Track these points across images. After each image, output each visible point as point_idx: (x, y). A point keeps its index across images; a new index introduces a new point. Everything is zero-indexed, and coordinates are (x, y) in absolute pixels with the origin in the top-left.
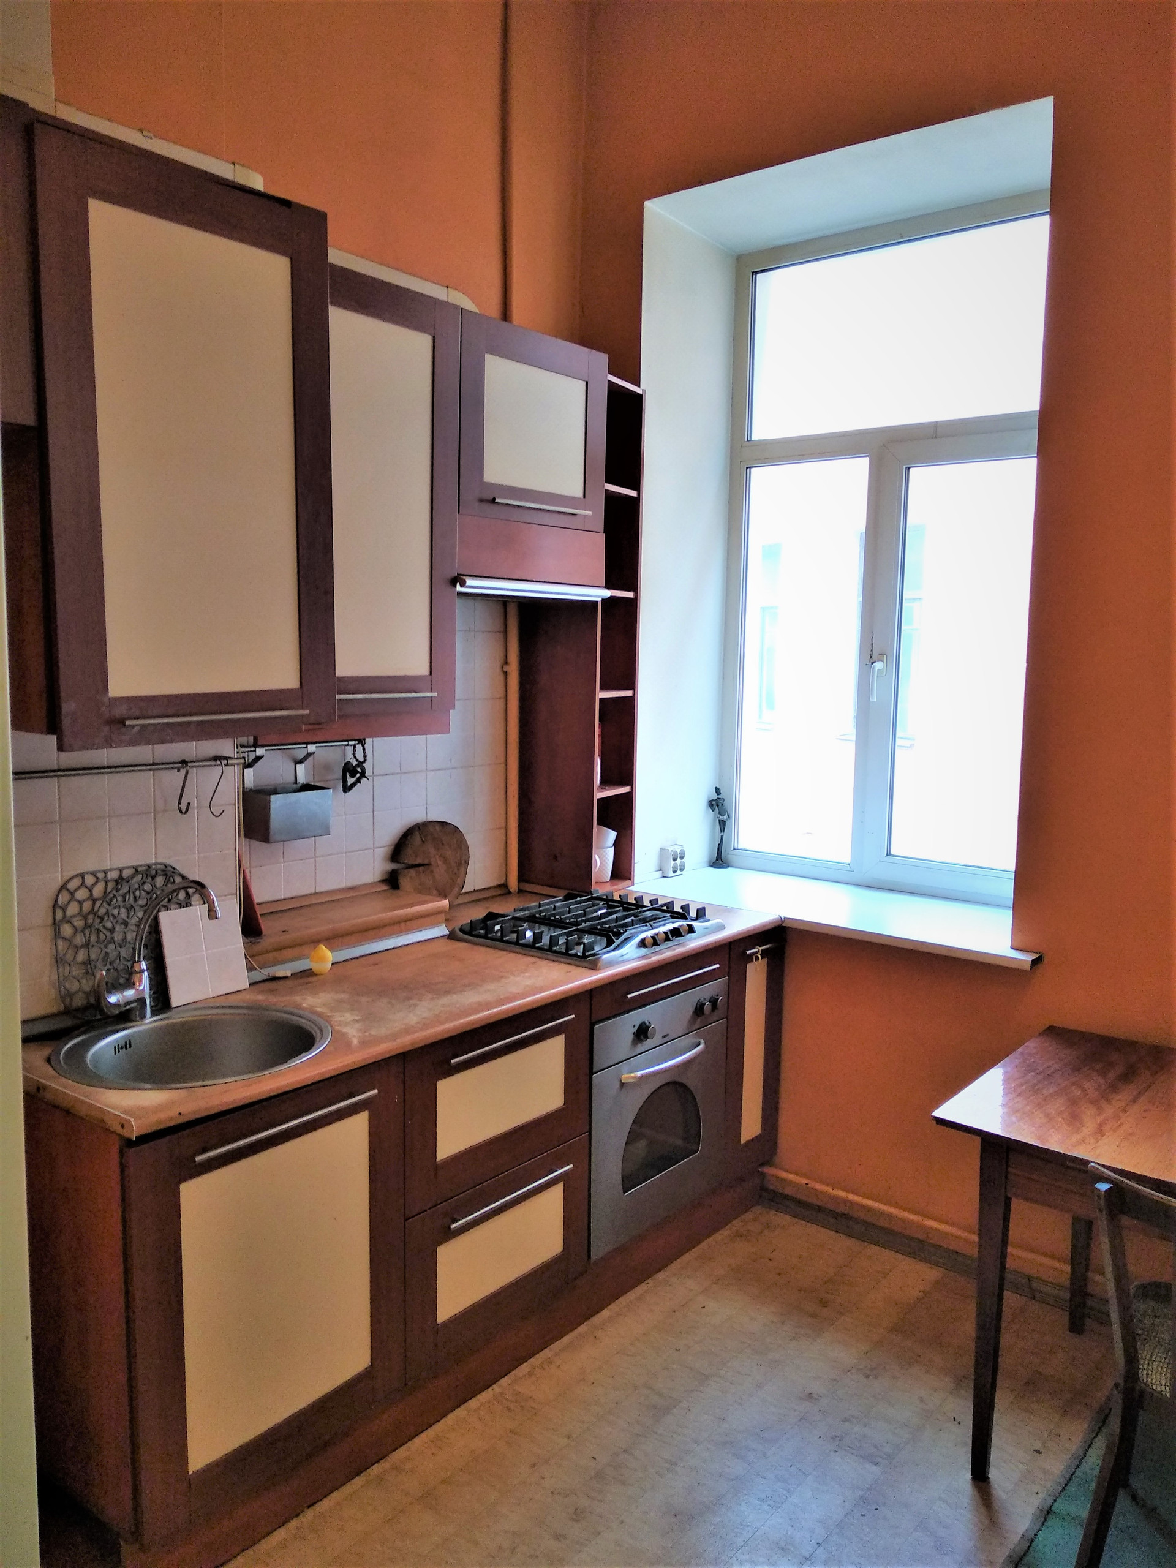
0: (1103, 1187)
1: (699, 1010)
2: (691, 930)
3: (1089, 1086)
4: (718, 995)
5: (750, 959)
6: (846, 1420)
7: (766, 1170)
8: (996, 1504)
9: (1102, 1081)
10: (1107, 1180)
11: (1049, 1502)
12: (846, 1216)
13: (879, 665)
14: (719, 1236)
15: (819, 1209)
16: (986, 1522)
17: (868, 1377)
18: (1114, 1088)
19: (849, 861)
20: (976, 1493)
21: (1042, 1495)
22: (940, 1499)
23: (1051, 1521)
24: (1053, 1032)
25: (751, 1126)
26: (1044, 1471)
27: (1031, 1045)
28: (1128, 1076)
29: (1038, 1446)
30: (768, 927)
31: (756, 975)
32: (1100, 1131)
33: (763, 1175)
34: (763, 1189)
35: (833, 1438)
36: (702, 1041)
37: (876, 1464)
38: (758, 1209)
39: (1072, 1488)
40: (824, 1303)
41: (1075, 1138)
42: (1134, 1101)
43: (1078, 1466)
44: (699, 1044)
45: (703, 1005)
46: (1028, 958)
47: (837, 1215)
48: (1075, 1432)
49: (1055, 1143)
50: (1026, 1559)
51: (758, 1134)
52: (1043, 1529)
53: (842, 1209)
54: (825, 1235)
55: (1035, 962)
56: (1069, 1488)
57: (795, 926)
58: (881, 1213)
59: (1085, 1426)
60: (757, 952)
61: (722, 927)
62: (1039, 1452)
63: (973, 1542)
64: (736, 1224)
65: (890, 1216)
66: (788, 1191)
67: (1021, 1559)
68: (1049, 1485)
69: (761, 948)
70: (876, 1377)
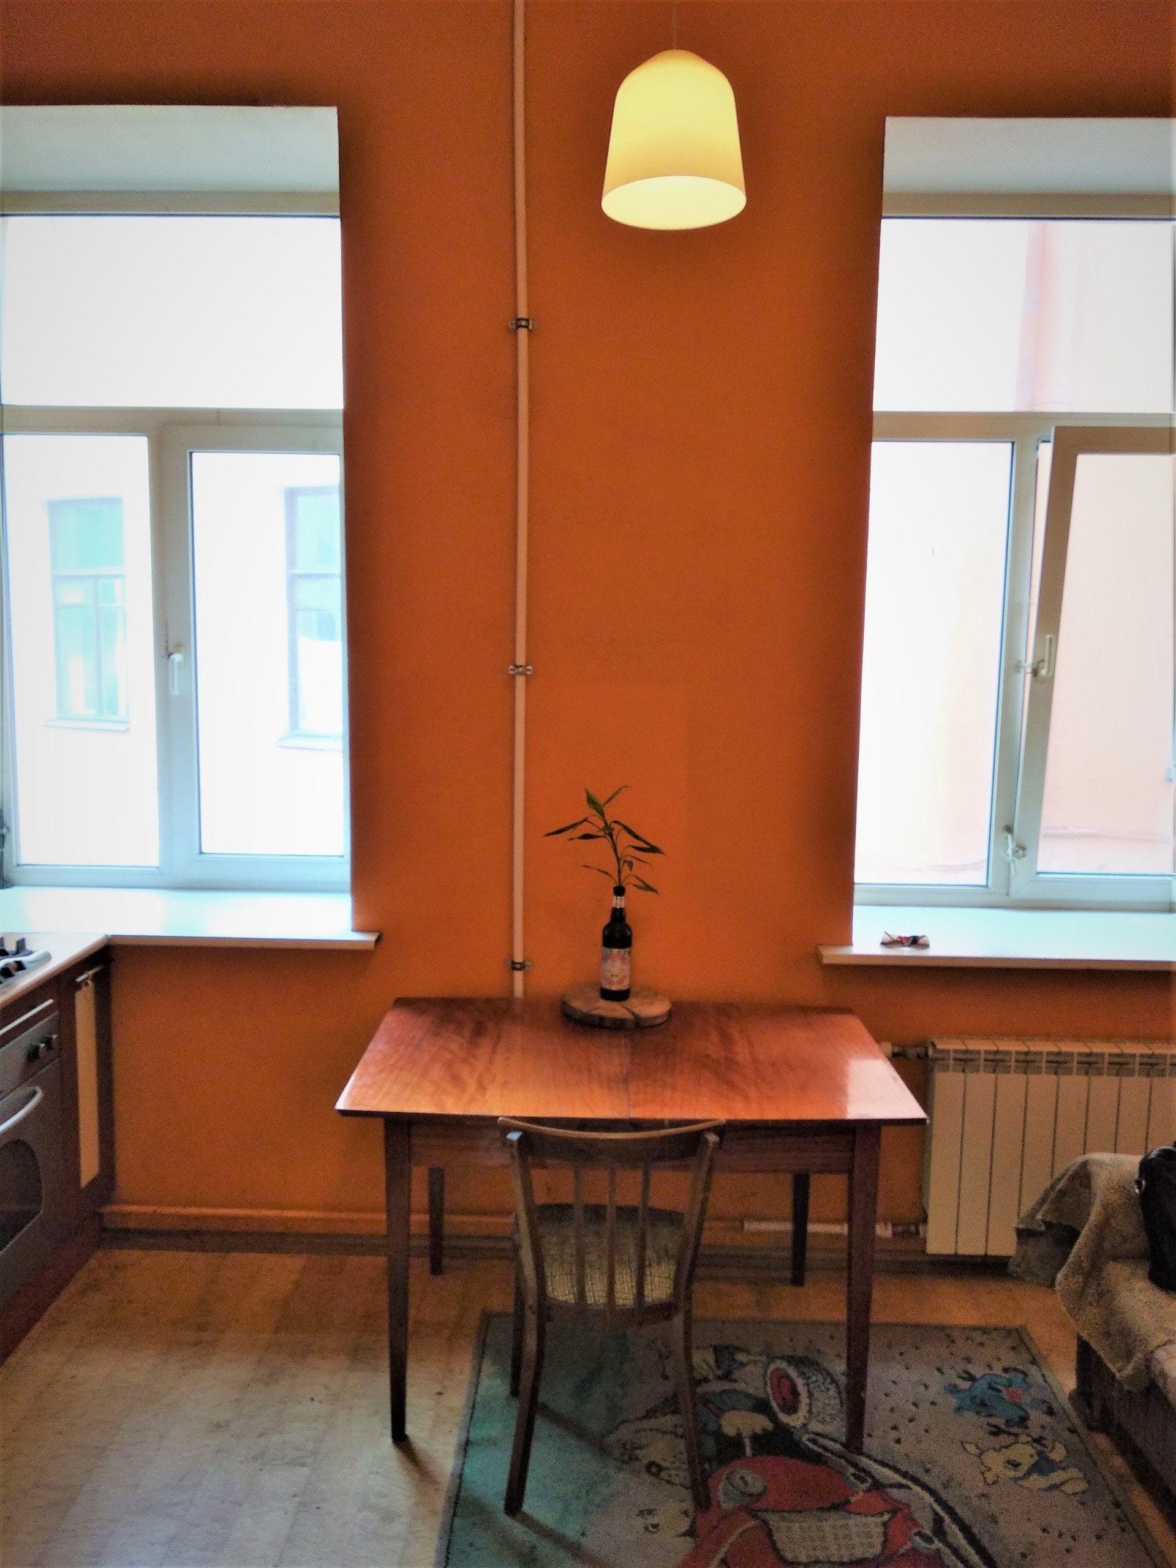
0: (514, 1136)
1: (33, 1055)
2: (20, 966)
3: (454, 1046)
4: (50, 1034)
5: (78, 987)
6: (261, 1435)
7: (107, 1209)
8: (421, 1456)
9: (461, 1040)
10: (515, 1129)
11: (465, 1435)
12: (198, 1232)
13: (177, 657)
14: (64, 1296)
15: (169, 1233)
16: (417, 1475)
17: (268, 1384)
18: (473, 1044)
19: (157, 864)
20: (401, 1454)
21: (456, 1431)
22: (371, 1473)
23: (470, 1450)
24: (402, 1003)
25: (89, 1167)
26: (450, 1409)
27: (390, 1020)
28: (479, 1031)
29: (438, 1389)
30: (97, 949)
31: (84, 1003)
32: (481, 1087)
33: (100, 1216)
34: (104, 1230)
35: (255, 1458)
36: (38, 1088)
37: (303, 1465)
38: (99, 1254)
39: (477, 1414)
40: (201, 1328)
41: (466, 1097)
42: (494, 1051)
43: (476, 1393)
44: (34, 1093)
45: (37, 1048)
46: (371, 938)
47: (187, 1234)
48: (463, 1365)
49: (452, 1107)
50: (462, 1494)
51: (96, 1173)
52: (466, 1460)
53: (192, 1226)
54: (181, 1257)
55: (378, 940)
56: (476, 1414)
57: (119, 942)
58: (236, 1218)
59: (470, 1357)
60: (87, 978)
61: (47, 957)
62: (440, 1394)
63: (413, 1500)
64: (81, 1276)
65: (247, 1218)
66: (132, 1224)
67: (458, 1497)
68: (458, 1420)
69: (91, 972)
70: (276, 1381)
